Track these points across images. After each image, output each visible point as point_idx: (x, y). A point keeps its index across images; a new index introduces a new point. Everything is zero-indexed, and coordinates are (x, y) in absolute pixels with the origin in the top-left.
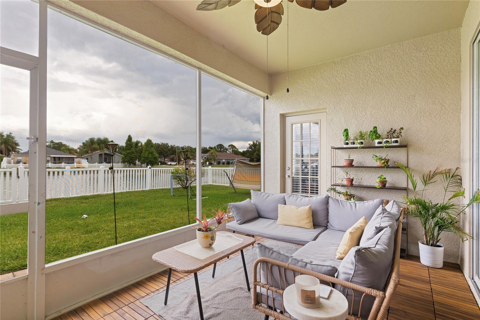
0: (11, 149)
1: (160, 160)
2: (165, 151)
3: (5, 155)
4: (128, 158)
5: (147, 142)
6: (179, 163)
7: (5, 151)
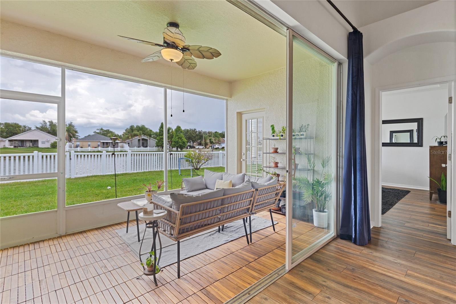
0: (72, 136)
1: (189, 144)
2: (193, 136)
3: (68, 141)
4: (160, 143)
5: (177, 128)
6: (206, 147)
7: (68, 138)
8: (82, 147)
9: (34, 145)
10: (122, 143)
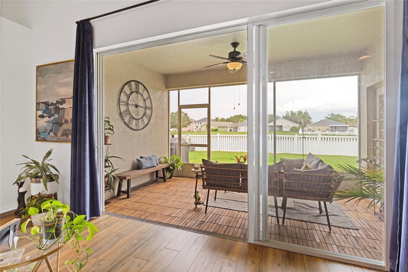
8: (313, 131)
9: (280, 129)
10: (352, 127)
